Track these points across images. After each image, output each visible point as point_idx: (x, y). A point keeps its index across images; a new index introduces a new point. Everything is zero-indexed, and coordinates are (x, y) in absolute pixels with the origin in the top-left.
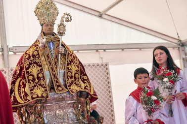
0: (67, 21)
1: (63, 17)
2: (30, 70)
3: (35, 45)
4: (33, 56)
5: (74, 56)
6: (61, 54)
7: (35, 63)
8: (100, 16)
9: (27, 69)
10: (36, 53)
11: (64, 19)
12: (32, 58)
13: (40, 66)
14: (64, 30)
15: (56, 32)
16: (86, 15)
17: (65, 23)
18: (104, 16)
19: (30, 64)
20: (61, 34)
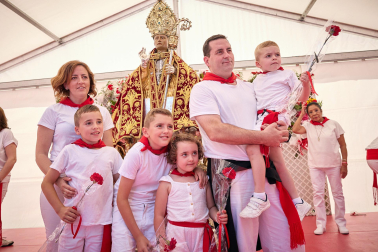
0: (183, 29)
2: (126, 98)
4: (133, 79)
5: (190, 77)
7: (134, 88)
8: (302, 20)
9: (125, 96)
12: (131, 82)
13: (139, 92)
16: (282, 20)
18: (306, 19)
19: (128, 89)
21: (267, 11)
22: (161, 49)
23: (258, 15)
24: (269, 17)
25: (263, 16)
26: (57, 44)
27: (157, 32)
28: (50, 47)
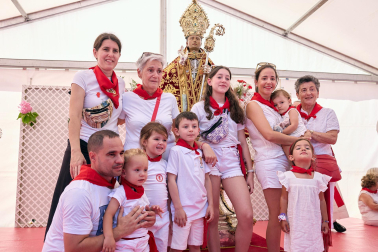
0: (219, 34)
1: (213, 29)
3: (175, 62)
4: (170, 74)
6: (206, 75)
7: (172, 83)
8: (285, 35)
10: (174, 71)
11: (215, 32)
12: (168, 77)
13: (177, 87)
14: (213, 44)
15: (202, 47)
16: (267, 32)
17: (215, 37)
18: (289, 36)
19: (165, 84)
20: (209, 49)
21: (254, 21)
22: (195, 49)
23: (245, 23)
24: (256, 28)
25: (250, 25)
26: (22, 20)
27: (192, 33)
28: (14, 22)
